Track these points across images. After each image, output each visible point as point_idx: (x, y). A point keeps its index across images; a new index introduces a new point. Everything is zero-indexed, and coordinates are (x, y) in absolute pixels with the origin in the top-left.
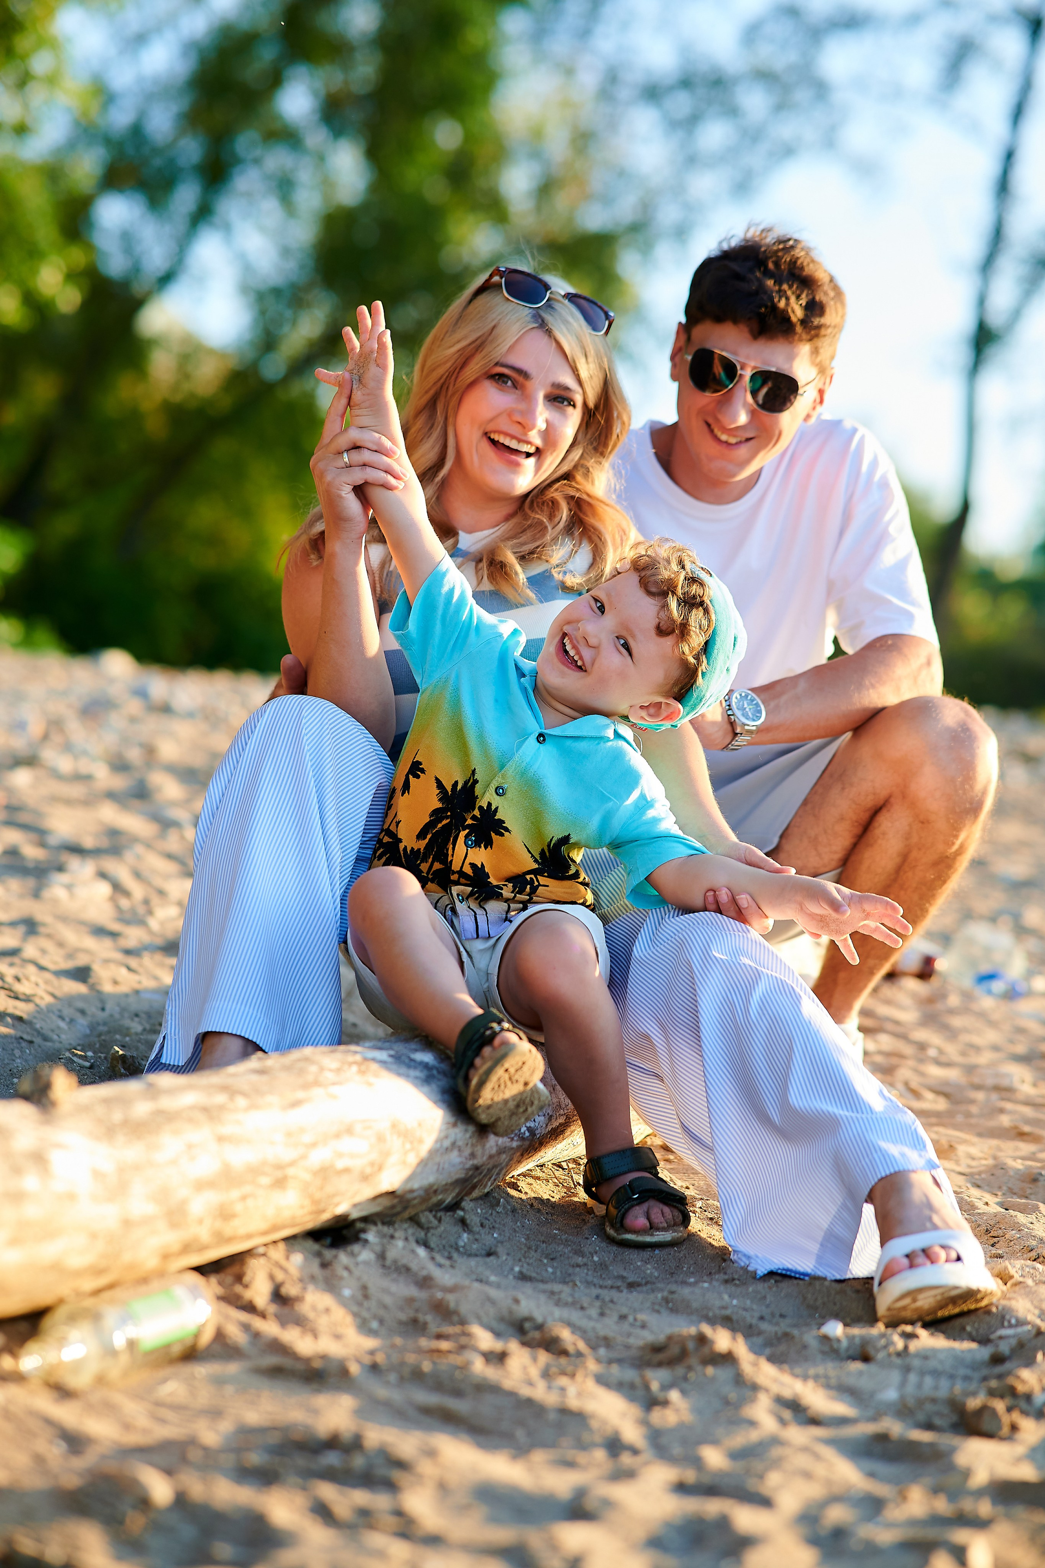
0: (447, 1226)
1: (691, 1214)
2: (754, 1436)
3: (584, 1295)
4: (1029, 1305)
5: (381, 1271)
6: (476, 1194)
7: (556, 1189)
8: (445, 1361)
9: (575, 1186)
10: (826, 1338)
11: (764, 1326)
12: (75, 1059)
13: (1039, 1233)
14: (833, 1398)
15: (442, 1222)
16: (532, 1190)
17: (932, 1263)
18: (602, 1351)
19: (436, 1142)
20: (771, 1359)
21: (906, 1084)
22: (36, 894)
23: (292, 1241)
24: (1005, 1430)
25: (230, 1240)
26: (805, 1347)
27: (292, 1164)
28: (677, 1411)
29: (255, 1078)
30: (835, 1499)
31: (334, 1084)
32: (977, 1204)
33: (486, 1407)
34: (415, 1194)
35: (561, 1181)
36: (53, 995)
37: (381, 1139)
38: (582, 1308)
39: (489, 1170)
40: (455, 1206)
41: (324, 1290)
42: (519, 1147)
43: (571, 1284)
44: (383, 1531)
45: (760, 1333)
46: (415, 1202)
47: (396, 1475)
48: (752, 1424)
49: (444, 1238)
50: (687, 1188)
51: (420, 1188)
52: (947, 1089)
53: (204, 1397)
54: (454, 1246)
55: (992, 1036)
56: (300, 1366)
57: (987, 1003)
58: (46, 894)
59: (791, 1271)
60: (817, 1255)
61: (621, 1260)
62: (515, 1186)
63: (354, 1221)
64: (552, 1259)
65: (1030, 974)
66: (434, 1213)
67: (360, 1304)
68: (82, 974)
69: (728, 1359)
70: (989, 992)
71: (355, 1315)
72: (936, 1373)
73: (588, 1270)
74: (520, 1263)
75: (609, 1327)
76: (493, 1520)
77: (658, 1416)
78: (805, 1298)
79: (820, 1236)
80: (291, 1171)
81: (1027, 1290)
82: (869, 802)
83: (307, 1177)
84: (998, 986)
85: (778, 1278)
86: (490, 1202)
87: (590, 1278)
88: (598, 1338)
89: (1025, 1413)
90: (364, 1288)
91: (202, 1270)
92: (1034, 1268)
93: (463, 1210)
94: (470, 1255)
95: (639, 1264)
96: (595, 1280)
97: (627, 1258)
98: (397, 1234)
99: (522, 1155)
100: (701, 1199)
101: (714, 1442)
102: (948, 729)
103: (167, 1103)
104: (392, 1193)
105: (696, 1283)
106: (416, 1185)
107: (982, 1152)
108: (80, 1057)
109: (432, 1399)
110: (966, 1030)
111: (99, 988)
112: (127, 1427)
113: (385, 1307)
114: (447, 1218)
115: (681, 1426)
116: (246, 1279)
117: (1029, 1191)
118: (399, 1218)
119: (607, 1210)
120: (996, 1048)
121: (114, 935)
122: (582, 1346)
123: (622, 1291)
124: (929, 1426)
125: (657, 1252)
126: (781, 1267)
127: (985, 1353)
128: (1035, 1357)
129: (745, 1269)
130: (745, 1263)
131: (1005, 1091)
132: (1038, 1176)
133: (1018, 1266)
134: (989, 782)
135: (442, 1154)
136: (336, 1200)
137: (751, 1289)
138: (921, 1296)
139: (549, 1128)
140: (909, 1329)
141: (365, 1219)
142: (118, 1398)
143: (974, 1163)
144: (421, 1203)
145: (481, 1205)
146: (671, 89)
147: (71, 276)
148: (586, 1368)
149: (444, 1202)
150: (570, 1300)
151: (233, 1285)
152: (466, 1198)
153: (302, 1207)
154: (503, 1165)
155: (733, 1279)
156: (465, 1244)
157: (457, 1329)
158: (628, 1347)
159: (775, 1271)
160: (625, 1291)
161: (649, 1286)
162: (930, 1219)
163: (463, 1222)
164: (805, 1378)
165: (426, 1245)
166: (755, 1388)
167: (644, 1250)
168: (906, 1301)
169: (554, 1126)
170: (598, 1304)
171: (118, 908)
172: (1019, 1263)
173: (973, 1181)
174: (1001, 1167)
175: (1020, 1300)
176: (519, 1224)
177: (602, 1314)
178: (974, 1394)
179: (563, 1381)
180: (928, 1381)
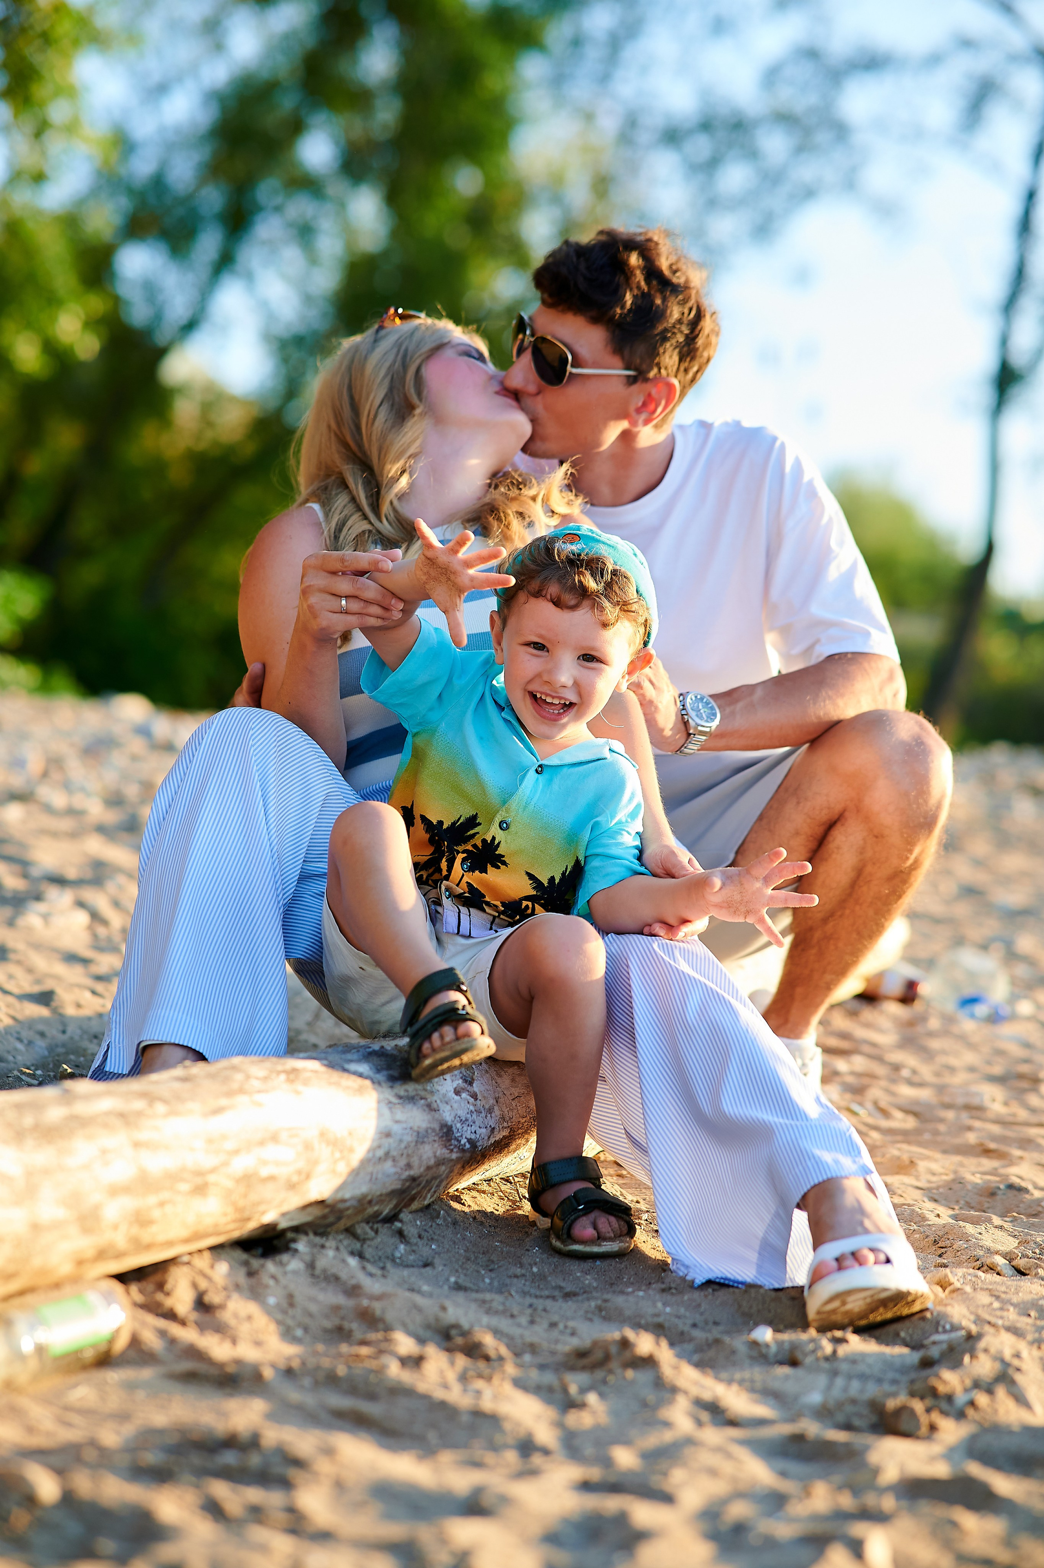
0: (384, 1237)
1: (637, 1227)
2: (668, 1436)
3: (516, 1303)
4: (965, 1311)
5: (310, 1280)
6: (415, 1205)
7: (501, 1203)
8: (360, 1365)
9: (521, 1199)
10: (755, 1344)
11: (697, 1333)
12: (23, 1077)
13: (987, 1243)
14: (756, 1402)
15: (379, 1233)
16: (476, 1203)
17: (861, 1264)
18: (527, 1358)
19: (369, 1151)
20: (699, 1365)
21: (876, 1104)
22: (11, 923)
23: (219, 1250)
24: (924, 1430)
25: (149, 1247)
26: (733, 1352)
27: (213, 1170)
28: (594, 1413)
29: (177, 1085)
30: (739, 1495)
31: (259, 1092)
32: (927, 1216)
33: (399, 1411)
34: (348, 1204)
35: (507, 1194)
36: (14, 1018)
37: (308, 1146)
38: (512, 1316)
39: (428, 1182)
40: (392, 1218)
41: (249, 1298)
42: (458, 1160)
43: (506, 1294)
44: (274, 1528)
45: (691, 1340)
46: (349, 1212)
47: (292, 1473)
48: (667, 1424)
49: (381, 1250)
50: (638, 1202)
51: (352, 1198)
52: (917, 1109)
53: (115, 1401)
54: (391, 1257)
55: (970, 1058)
56: (213, 1371)
57: (968, 1026)
58: (21, 922)
59: (729, 1280)
60: (757, 1264)
61: (562, 1271)
62: (458, 1199)
63: (284, 1231)
64: (491, 1270)
65: (1013, 999)
66: (371, 1224)
67: (285, 1312)
68: (45, 998)
69: (649, 1362)
70: (972, 1016)
71: (279, 1323)
72: (863, 1377)
73: (526, 1280)
74: (457, 1274)
75: (538, 1334)
76: (389, 1516)
77: (573, 1419)
78: (740, 1306)
79: (756, 1244)
80: (211, 1178)
81: (965, 1296)
82: (824, 816)
83: (230, 1184)
84: (981, 1010)
85: (716, 1287)
86: (431, 1214)
87: (526, 1289)
88: (524, 1344)
89: (945, 1413)
90: (290, 1297)
91: (122, 1278)
92: (976, 1276)
93: (401, 1221)
94: (407, 1266)
95: (578, 1274)
96: (533, 1291)
97: (567, 1269)
98: (328, 1244)
99: (463, 1167)
100: (648, 1211)
101: (627, 1442)
102: (903, 743)
103: (81, 1108)
104: (321, 1203)
105: (633, 1292)
106: (347, 1196)
107: (943, 1167)
108: (29, 1075)
109: (344, 1402)
110: (944, 1052)
111: (61, 1011)
112: (30, 1430)
113: (311, 1315)
114: (384, 1229)
115: (597, 1428)
116: (168, 1287)
117: (986, 1205)
118: (335, 1227)
119: (552, 1222)
120: (972, 1069)
121: (85, 962)
122: (504, 1351)
123: (557, 1300)
124: (848, 1427)
125: (598, 1263)
126: (719, 1276)
127: (915, 1357)
128: (963, 1359)
129: (683, 1279)
130: (683, 1272)
131: (976, 1110)
132: (996, 1190)
133: (960, 1274)
134: (943, 796)
135: (375, 1164)
136: (262, 1208)
137: (686, 1298)
138: (850, 1299)
139: (492, 1140)
140: (838, 1334)
141: (298, 1229)
142: (24, 1402)
143: (934, 1179)
144: (356, 1214)
145: (421, 1217)
146: (690, 132)
147: (91, 324)
148: (504, 1372)
149: (381, 1213)
150: (501, 1308)
151: (154, 1292)
152: (404, 1210)
153: (225, 1215)
154: (443, 1177)
155: (670, 1288)
156: (402, 1255)
157: (380, 1335)
158: (553, 1353)
159: (713, 1280)
160: (560, 1300)
161: (585, 1295)
162: (862, 1224)
163: (400, 1234)
164: (730, 1382)
165: (361, 1256)
166: (674, 1390)
167: (585, 1262)
168: (836, 1304)
169: (497, 1139)
170: (529, 1311)
171: (95, 936)
172: (960, 1272)
173: (931, 1195)
174: (959, 1181)
175: (956, 1306)
176: (459, 1236)
177: (532, 1322)
178: (894, 1395)
179: (480, 1384)
180: (855, 1385)
